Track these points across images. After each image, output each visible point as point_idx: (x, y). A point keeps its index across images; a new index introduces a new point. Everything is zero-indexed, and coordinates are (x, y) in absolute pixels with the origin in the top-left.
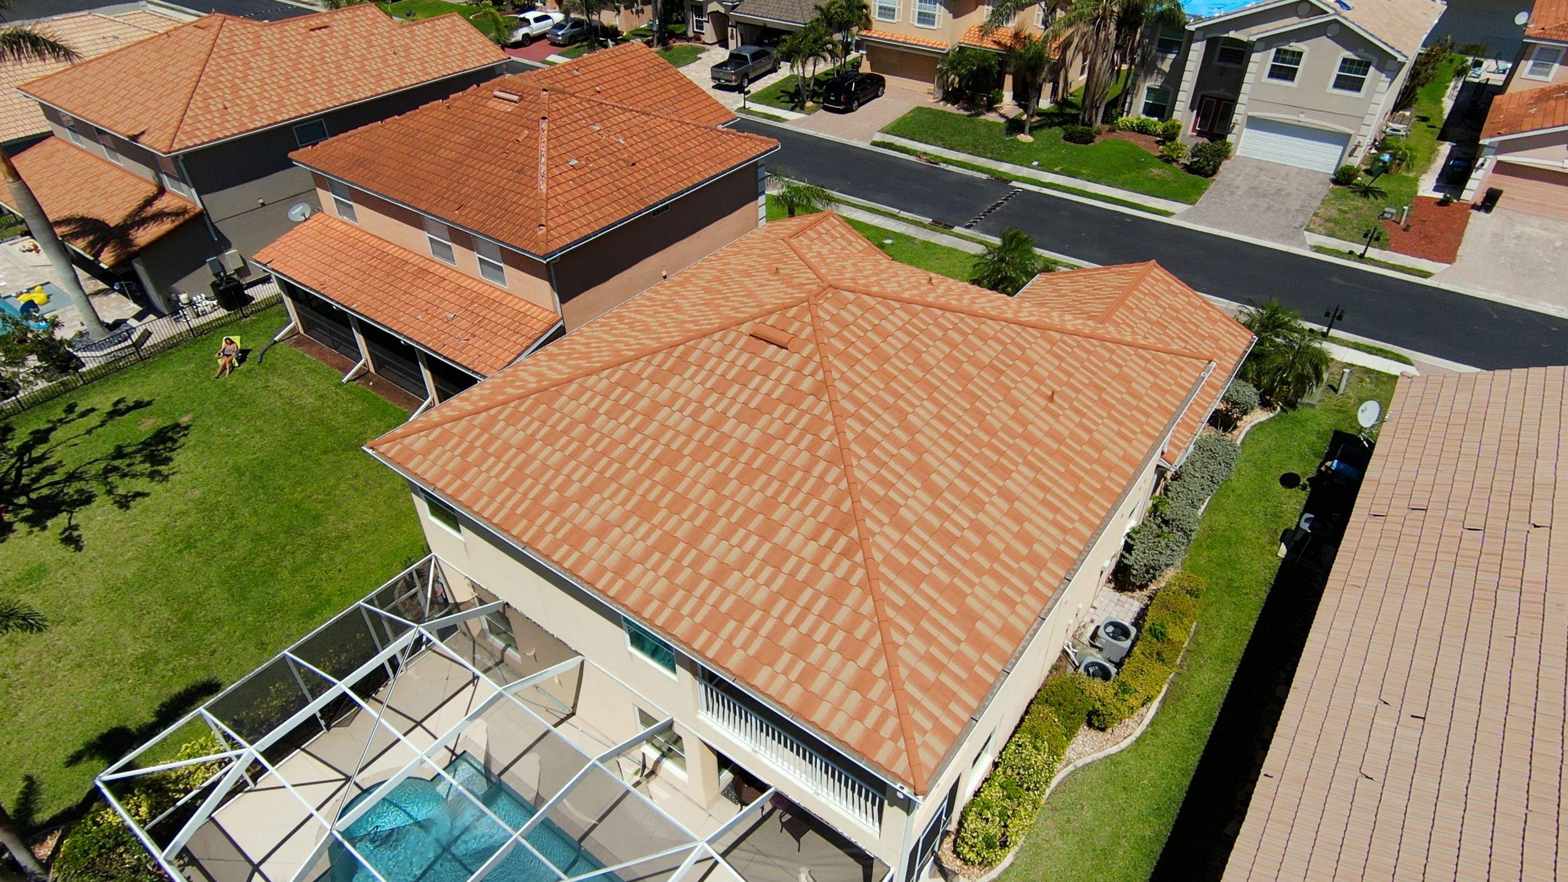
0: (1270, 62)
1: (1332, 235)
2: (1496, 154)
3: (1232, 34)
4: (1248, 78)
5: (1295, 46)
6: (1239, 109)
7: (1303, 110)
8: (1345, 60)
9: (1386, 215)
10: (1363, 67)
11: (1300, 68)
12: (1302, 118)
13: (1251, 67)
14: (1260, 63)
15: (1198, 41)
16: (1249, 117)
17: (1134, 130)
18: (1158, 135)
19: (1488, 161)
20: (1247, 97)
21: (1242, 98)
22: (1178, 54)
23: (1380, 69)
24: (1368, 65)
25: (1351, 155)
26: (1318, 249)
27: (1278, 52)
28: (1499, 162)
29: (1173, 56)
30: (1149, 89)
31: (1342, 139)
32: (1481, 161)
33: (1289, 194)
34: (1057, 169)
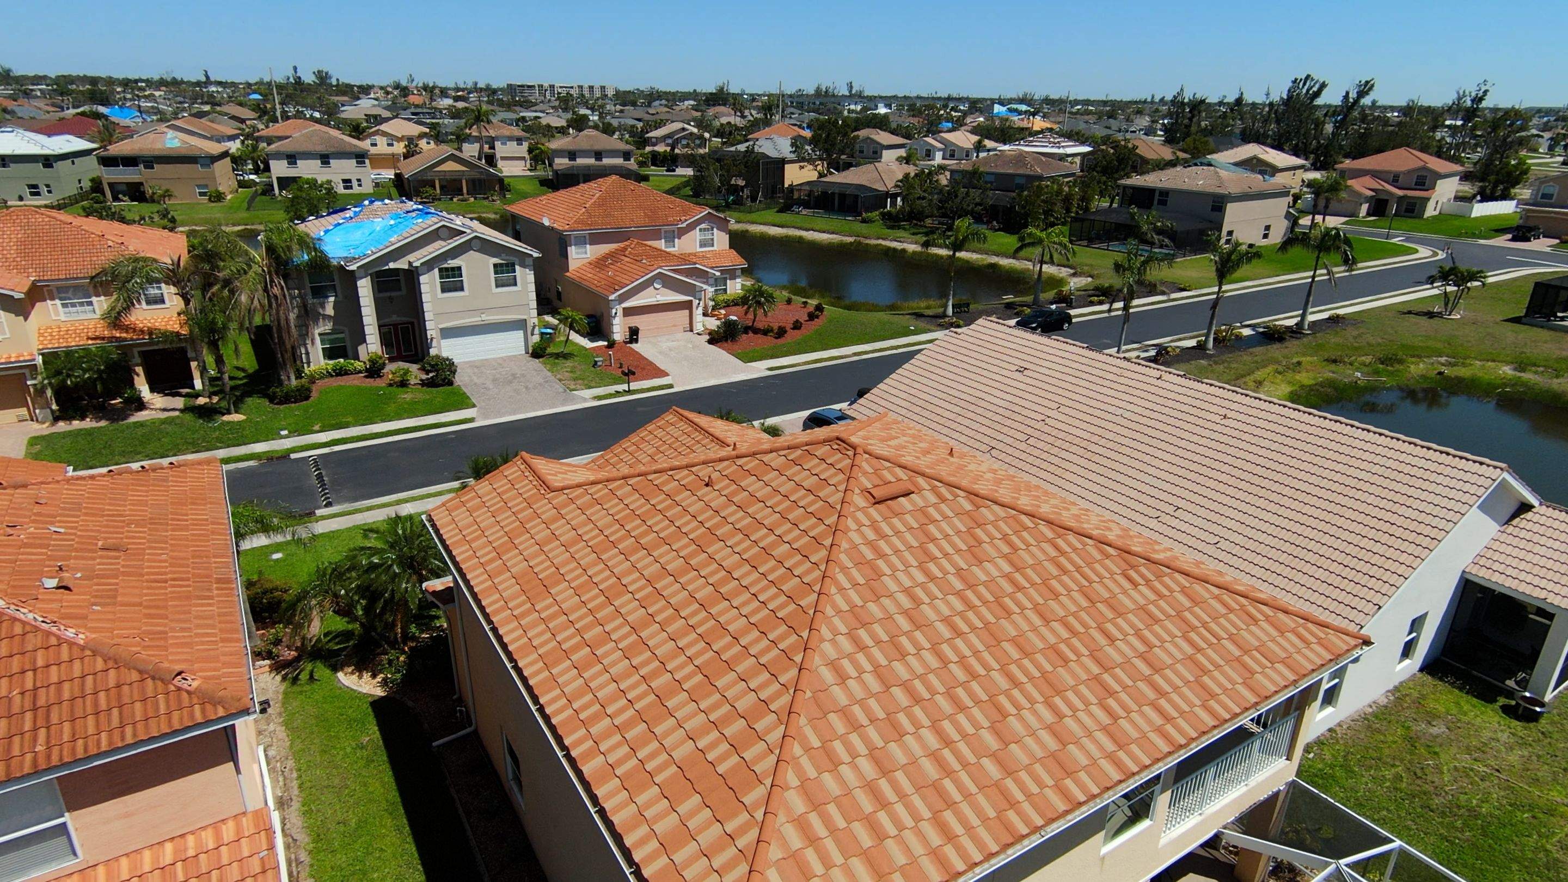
0: (438, 280)
1: (590, 387)
2: (620, 304)
3: (392, 265)
4: (425, 298)
5: (453, 263)
6: (429, 325)
7: (482, 311)
8: (495, 266)
9: (599, 364)
10: (510, 267)
11: (464, 278)
12: (484, 317)
13: (424, 288)
14: (429, 284)
15: (362, 278)
16: (441, 330)
17: (332, 376)
18: (360, 372)
19: (618, 310)
20: (431, 314)
21: (428, 316)
22: (336, 296)
23: (523, 265)
24: (513, 265)
25: (532, 334)
26: (599, 398)
27: (441, 270)
28: (624, 309)
29: (332, 299)
30: (320, 334)
31: (520, 325)
32: (614, 311)
33: (523, 376)
34: (317, 428)
